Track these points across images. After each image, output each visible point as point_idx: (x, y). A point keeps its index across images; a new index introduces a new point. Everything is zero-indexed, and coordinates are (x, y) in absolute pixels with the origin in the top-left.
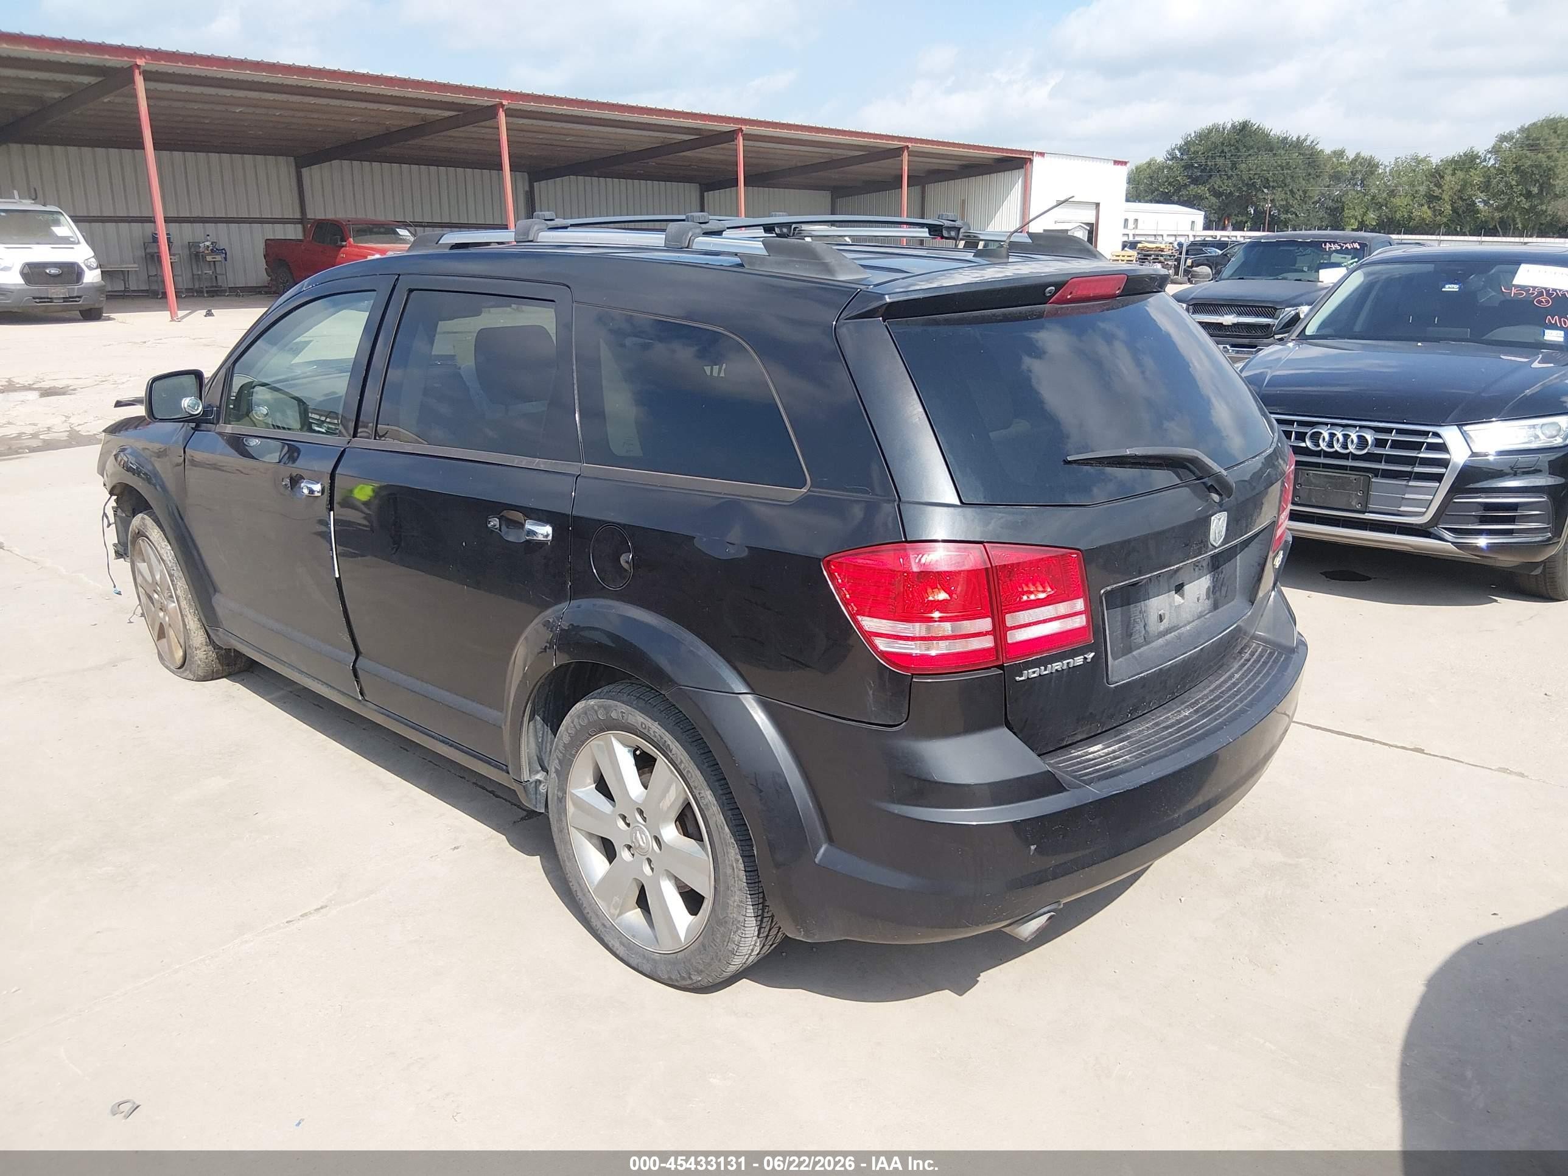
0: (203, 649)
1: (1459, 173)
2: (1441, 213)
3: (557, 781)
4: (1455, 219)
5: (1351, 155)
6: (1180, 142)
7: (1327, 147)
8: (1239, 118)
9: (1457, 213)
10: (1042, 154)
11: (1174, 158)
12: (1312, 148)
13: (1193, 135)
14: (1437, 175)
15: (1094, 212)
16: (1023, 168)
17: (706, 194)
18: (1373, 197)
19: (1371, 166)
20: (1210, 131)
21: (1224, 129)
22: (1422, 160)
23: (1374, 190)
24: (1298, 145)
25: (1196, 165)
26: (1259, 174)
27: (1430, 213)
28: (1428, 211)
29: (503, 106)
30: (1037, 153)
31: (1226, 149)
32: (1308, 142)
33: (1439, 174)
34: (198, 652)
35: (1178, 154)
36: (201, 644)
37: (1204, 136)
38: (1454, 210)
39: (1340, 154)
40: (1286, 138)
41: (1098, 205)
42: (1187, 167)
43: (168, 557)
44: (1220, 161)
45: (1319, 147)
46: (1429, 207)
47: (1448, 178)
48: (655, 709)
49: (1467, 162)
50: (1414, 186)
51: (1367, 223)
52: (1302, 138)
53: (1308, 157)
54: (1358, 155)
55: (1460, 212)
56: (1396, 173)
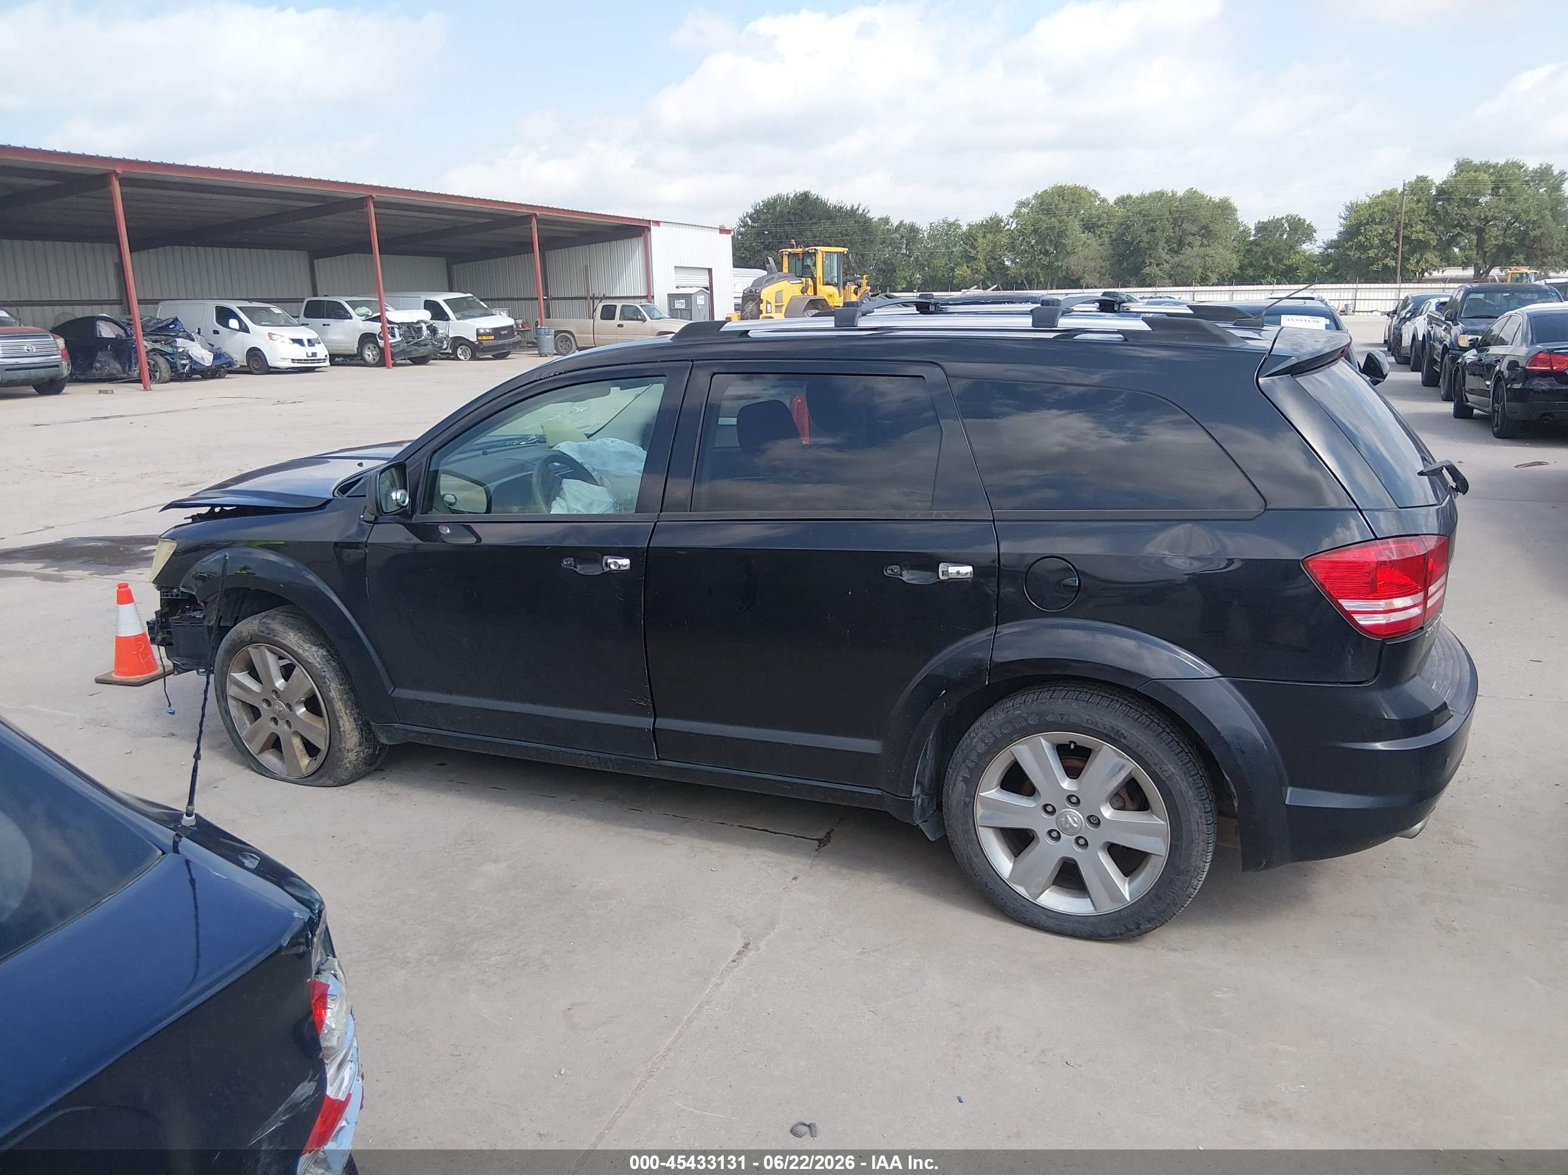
0: (355, 751)
1: (989, 236)
2: (977, 272)
3: (965, 788)
4: (990, 276)
5: (895, 222)
6: (751, 211)
7: (875, 215)
8: (801, 190)
9: (991, 271)
10: (657, 223)
11: (745, 225)
12: (863, 215)
13: (761, 204)
14: (970, 237)
15: (707, 277)
16: (641, 235)
17: (315, 261)
18: (917, 259)
19: (913, 230)
20: (775, 200)
21: (788, 199)
22: (953, 224)
23: (917, 253)
24: (852, 213)
25: (766, 232)
26: (823, 240)
27: (969, 271)
28: (967, 269)
29: (117, 174)
30: (653, 221)
31: (792, 218)
32: (860, 211)
33: (973, 237)
34: (350, 754)
35: (750, 222)
36: (355, 745)
37: (771, 205)
38: (988, 269)
39: (886, 221)
40: (841, 208)
41: (710, 270)
42: (760, 234)
43: (315, 659)
44: (788, 228)
45: (870, 215)
46: (968, 267)
47: (980, 240)
48: (1099, 706)
49: (993, 225)
50: (949, 247)
51: (915, 282)
52: (855, 207)
53: (862, 224)
54: (901, 223)
55: (994, 270)
56: (932, 237)
